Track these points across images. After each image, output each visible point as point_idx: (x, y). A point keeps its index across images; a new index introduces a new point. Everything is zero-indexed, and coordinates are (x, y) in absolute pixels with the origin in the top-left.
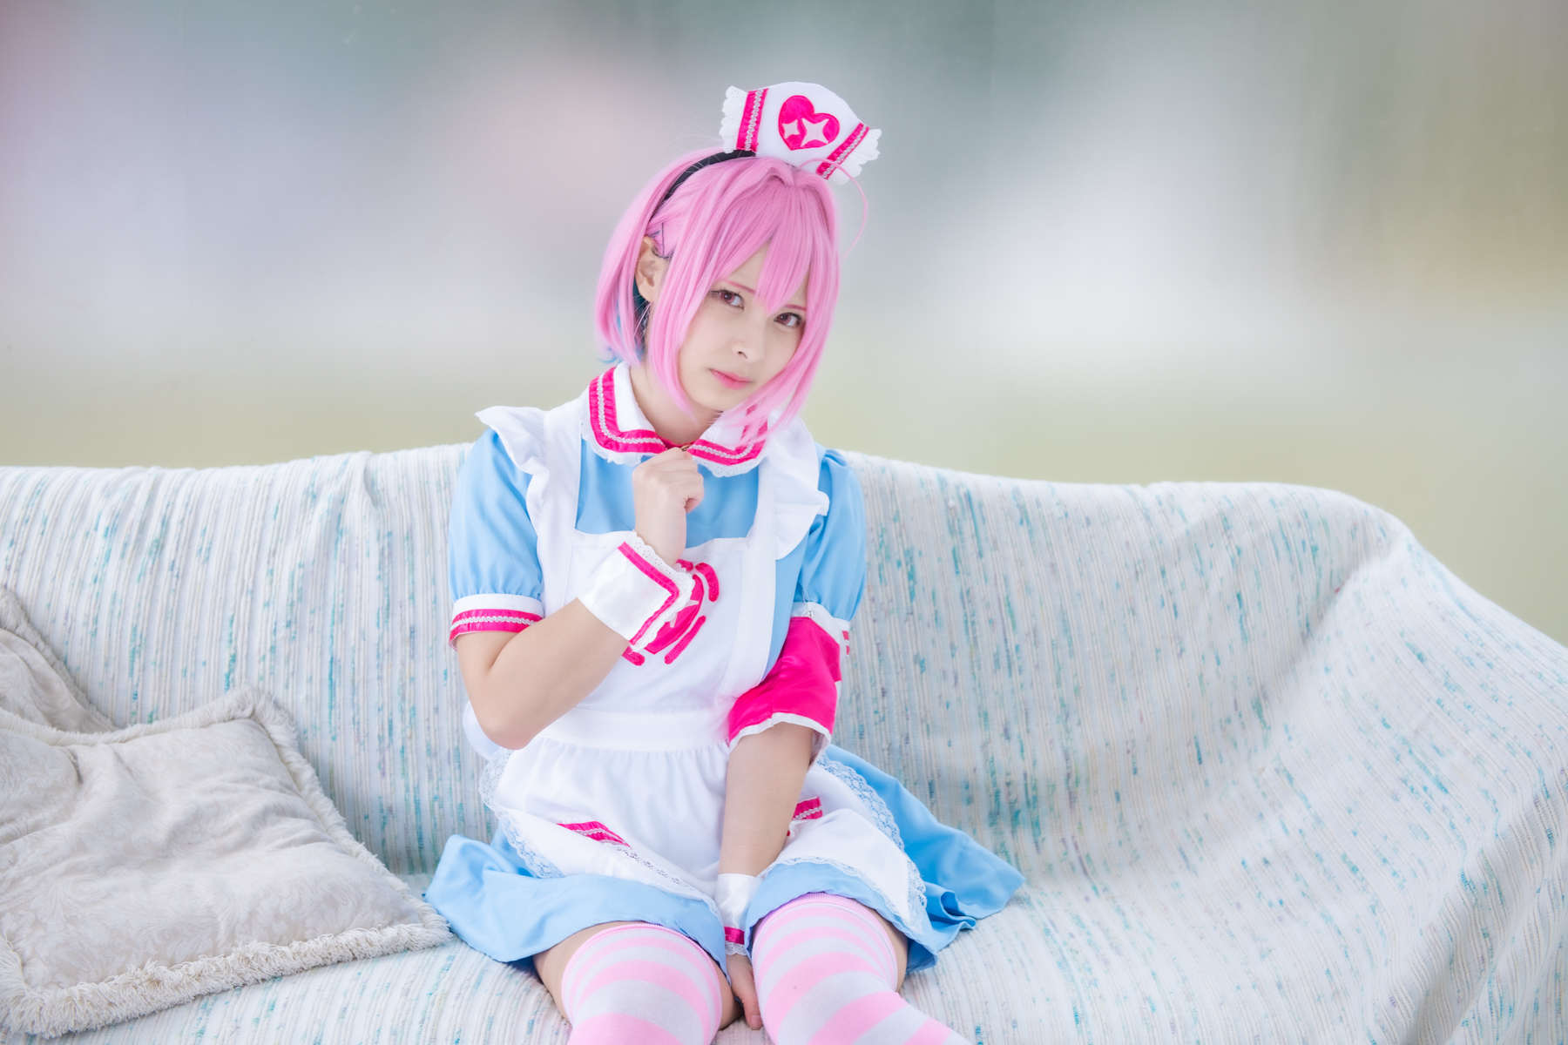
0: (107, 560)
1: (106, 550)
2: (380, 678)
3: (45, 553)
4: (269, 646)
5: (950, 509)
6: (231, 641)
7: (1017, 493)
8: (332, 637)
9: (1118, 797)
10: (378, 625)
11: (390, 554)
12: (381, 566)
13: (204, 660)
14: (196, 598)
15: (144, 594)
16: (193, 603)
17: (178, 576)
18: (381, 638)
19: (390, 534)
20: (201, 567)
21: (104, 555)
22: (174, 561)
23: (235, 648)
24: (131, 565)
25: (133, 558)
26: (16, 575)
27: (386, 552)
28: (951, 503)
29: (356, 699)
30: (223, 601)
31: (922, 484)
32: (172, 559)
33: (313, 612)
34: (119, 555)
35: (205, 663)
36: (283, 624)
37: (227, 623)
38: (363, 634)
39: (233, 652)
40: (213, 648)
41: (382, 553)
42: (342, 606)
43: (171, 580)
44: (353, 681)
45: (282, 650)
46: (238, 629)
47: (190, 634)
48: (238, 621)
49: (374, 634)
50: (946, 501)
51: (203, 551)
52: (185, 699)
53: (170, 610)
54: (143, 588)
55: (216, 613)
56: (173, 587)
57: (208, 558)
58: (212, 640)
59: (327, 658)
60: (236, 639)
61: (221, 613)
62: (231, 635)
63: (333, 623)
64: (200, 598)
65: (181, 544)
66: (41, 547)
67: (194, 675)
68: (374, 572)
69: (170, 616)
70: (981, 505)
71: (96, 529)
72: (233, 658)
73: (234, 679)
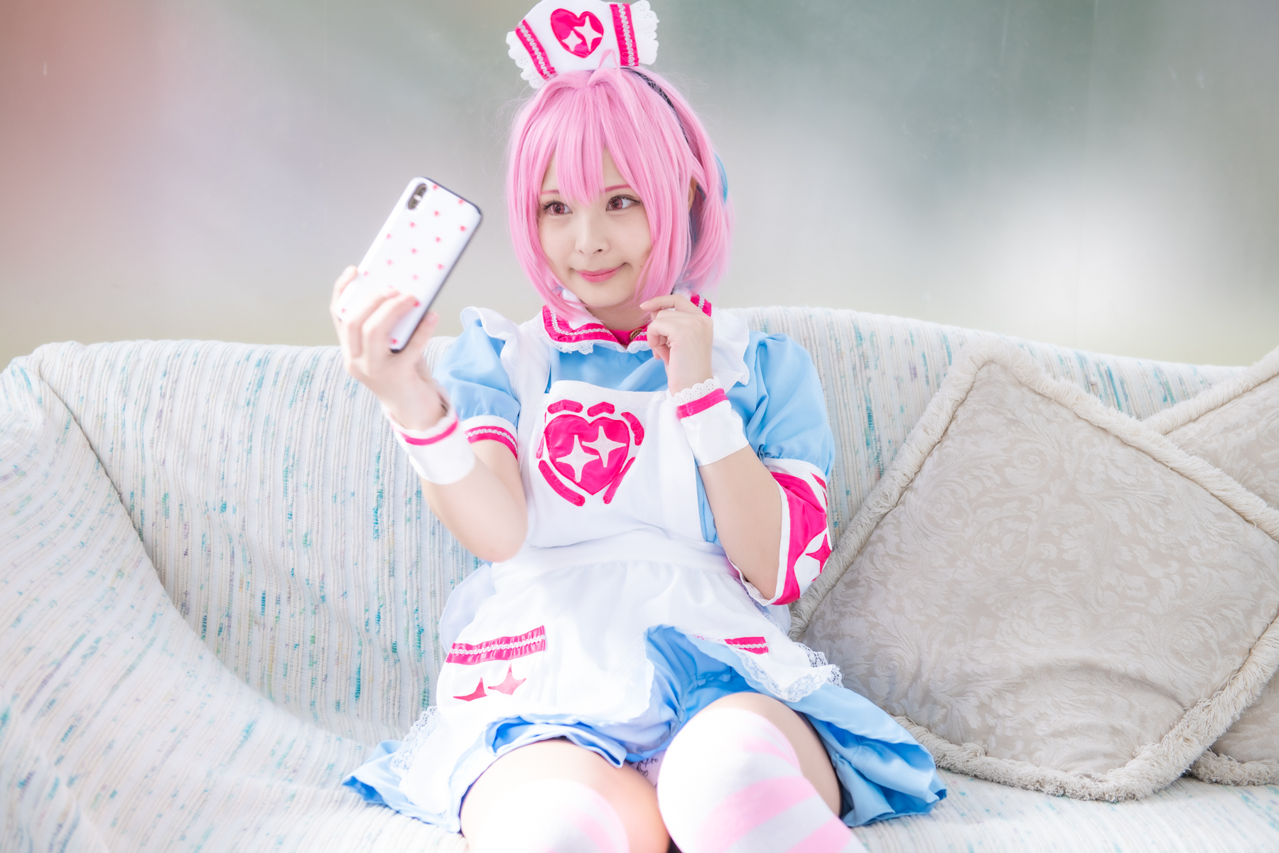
0: (260, 385)
1: (258, 377)
3: (198, 378)
5: (1092, 385)
6: (378, 477)
7: (1158, 372)
13: (352, 491)
14: (344, 429)
15: (296, 419)
16: (341, 433)
17: (327, 406)
20: (348, 399)
21: (256, 382)
22: (323, 392)
23: (382, 484)
24: (283, 391)
25: (285, 385)
26: (171, 401)
28: (1093, 379)
30: (369, 435)
31: (1061, 360)
32: (322, 390)
34: (272, 383)
35: (353, 494)
37: (374, 459)
39: (380, 488)
40: (361, 481)
43: (321, 410)
46: (384, 466)
47: (339, 462)
48: (385, 458)
50: (1086, 377)
51: (351, 385)
52: (336, 524)
53: (320, 436)
54: (294, 414)
55: (364, 447)
56: (323, 416)
57: (355, 393)
58: (360, 473)
60: (383, 475)
61: (368, 447)
64: (348, 430)
65: (330, 377)
66: (194, 375)
67: (343, 502)
69: (319, 443)
70: (1122, 383)
71: (248, 360)
72: (381, 494)
73: (381, 515)
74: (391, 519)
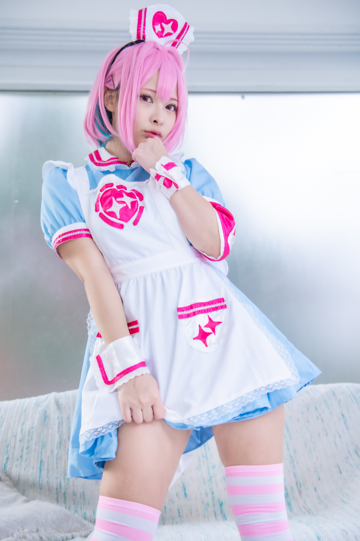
2: (57, 467)
4: (20, 455)
6: (7, 453)
8: (41, 453)
9: (315, 490)
10: (57, 448)
11: (62, 424)
12: (59, 428)
18: (58, 453)
19: (62, 417)
23: (9, 455)
27: (61, 423)
29: (49, 475)
30: (6, 439)
33: (35, 444)
36: (25, 448)
37: (7, 447)
38: (52, 452)
39: (7, 456)
41: (59, 423)
42: (45, 442)
44: (48, 469)
45: (24, 457)
46: (10, 449)
48: (10, 445)
49: (55, 452)
51: (1, 422)
55: (3, 443)
57: (2, 425)
59: (39, 460)
60: (9, 452)
61: (5, 443)
62: (7, 451)
63: (42, 448)
68: (56, 430)
72: (8, 458)
73: (7, 466)
74: (10, 466)
